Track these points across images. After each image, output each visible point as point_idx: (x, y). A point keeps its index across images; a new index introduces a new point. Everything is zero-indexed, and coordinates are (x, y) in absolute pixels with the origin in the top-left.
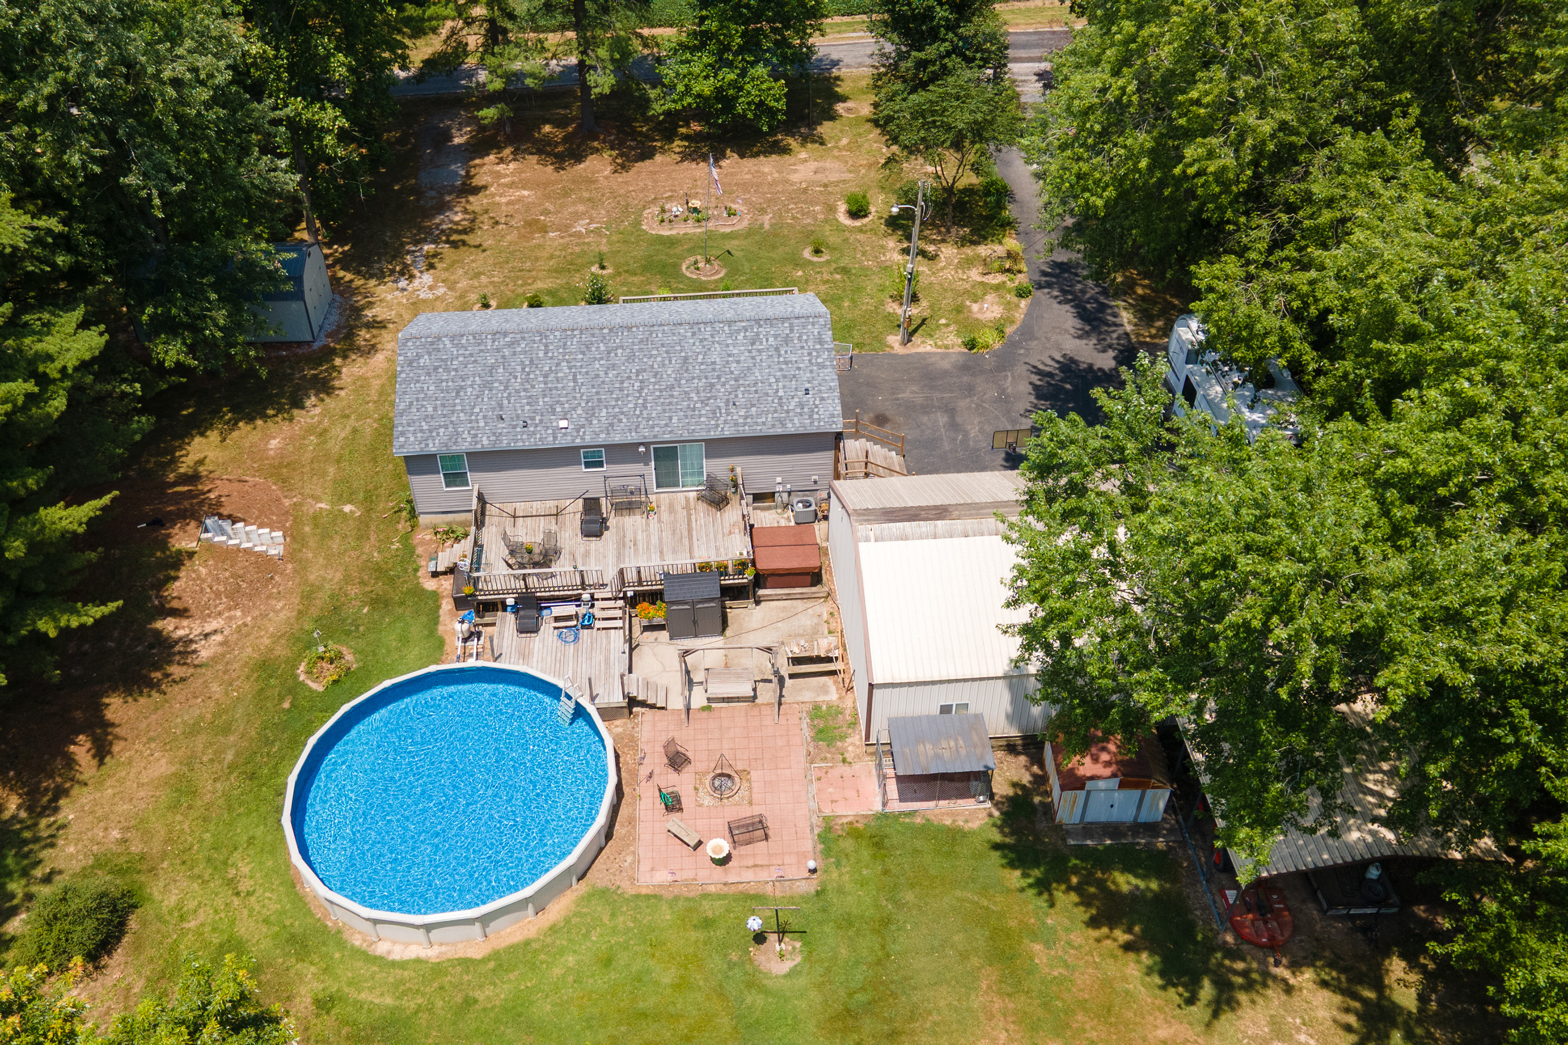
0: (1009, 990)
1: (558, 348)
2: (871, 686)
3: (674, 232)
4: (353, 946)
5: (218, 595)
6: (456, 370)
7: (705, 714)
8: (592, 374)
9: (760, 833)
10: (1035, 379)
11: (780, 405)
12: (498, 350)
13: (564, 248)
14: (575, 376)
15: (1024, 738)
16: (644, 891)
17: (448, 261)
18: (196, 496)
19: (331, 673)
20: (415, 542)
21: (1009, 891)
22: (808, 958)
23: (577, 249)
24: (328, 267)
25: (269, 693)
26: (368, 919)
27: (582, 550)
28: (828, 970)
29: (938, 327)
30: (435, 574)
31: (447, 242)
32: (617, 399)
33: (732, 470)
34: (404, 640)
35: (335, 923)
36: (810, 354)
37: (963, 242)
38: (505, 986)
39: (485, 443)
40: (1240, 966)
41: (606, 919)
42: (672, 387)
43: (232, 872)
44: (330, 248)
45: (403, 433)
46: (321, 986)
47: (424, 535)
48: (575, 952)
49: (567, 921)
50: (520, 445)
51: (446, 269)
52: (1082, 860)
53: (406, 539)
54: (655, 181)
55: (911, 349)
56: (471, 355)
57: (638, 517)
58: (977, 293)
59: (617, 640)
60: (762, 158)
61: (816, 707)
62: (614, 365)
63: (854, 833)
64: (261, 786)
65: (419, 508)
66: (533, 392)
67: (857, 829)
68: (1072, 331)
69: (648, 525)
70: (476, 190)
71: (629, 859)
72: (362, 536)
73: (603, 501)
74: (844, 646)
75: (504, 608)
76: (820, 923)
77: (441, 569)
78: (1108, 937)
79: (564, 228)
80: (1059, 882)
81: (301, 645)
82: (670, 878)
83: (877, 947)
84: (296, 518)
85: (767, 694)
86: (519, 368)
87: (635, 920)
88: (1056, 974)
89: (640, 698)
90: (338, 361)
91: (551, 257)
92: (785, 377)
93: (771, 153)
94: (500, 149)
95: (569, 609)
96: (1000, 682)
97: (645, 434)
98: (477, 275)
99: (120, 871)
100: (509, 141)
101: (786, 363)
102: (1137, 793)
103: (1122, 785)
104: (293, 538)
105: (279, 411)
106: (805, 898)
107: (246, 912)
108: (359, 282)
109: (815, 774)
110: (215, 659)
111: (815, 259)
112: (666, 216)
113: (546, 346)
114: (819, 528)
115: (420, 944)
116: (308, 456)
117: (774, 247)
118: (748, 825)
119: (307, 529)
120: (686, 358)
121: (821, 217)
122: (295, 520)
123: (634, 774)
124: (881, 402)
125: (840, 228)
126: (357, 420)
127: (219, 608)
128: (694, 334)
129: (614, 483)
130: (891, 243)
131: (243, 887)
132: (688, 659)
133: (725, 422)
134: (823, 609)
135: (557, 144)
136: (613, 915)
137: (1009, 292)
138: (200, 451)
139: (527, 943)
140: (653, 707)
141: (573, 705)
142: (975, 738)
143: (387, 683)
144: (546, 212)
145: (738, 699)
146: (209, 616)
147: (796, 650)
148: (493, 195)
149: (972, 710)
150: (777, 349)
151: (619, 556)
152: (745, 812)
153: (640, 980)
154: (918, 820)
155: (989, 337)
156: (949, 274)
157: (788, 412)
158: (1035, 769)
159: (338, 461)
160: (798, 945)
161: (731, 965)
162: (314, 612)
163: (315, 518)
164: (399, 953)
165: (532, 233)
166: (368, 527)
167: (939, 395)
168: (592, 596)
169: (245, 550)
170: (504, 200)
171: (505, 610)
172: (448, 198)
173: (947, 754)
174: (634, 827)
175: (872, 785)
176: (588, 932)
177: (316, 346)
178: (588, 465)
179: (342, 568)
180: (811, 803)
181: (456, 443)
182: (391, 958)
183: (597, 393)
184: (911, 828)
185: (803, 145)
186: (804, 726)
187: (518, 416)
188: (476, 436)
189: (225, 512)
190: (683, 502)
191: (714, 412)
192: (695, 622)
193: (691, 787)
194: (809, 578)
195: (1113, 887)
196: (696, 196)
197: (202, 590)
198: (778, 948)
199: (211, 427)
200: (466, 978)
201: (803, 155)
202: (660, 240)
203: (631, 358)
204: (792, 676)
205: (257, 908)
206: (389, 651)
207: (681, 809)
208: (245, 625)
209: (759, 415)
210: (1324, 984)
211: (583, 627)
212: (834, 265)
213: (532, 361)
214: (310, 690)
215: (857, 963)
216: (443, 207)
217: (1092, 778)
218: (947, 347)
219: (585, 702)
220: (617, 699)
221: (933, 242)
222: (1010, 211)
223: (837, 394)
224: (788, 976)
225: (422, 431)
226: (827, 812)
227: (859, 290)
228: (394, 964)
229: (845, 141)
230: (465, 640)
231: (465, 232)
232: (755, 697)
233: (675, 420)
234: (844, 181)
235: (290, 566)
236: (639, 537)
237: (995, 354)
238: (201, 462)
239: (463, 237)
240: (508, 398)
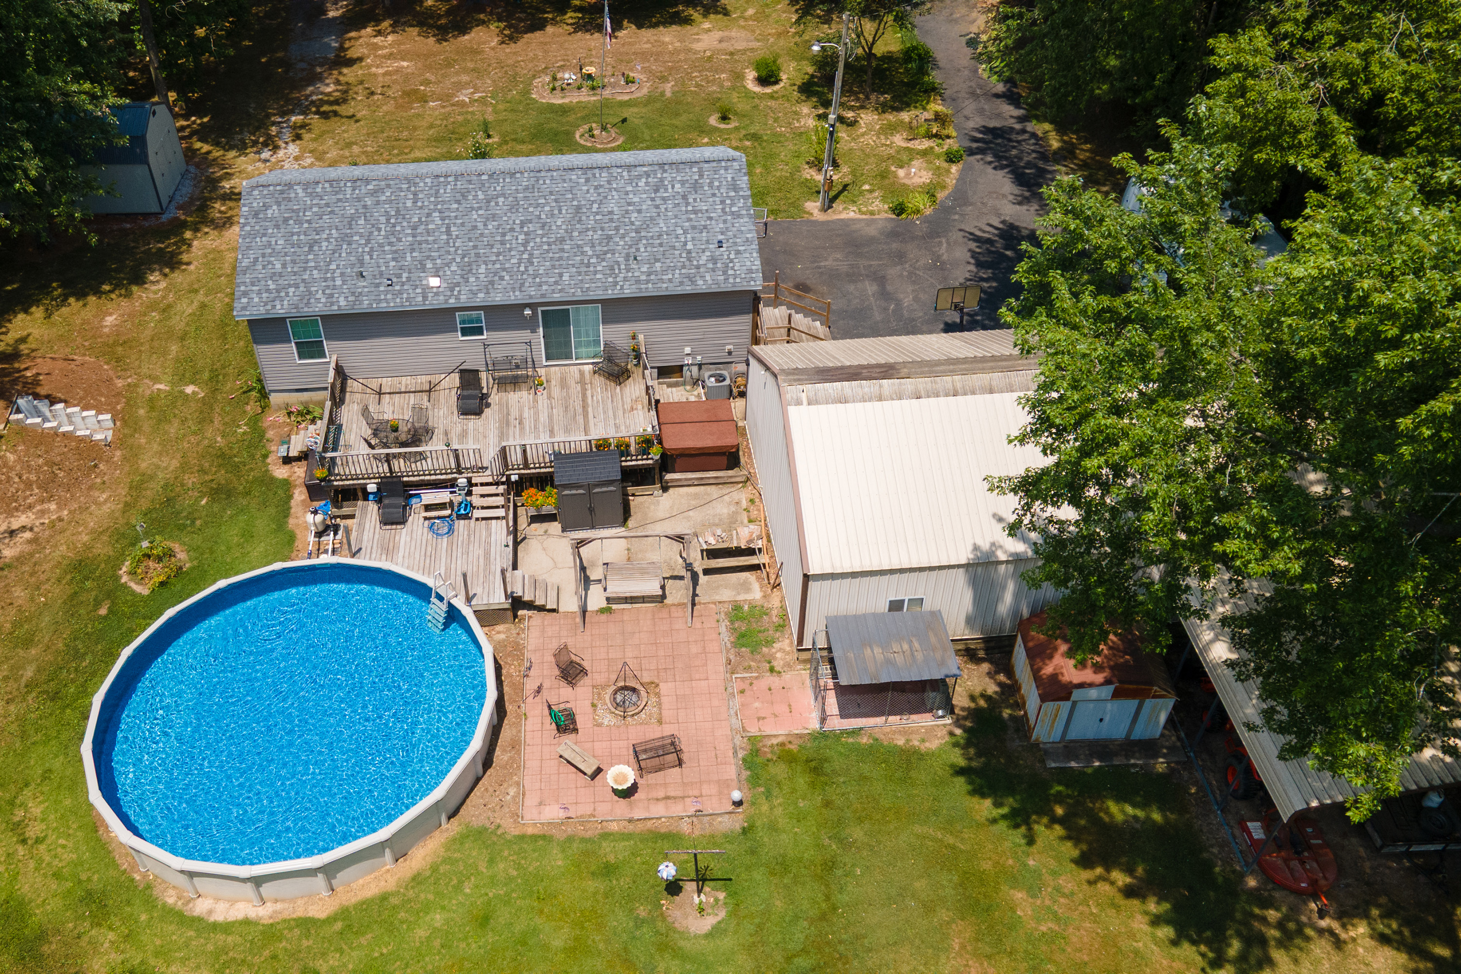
0: (988, 950)
1: (429, 196)
2: (806, 578)
3: (566, 101)
4: (164, 905)
5: (29, 485)
6: (309, 222)
7: (604, 617)
8: (469, 226)
9: (672, 757)
10: (973, 245)
11: (689, 259)
12: (359, 199)
13: (446, 117)
14: (448, 228)
15: (987, 640)
16: (530, 831)
17: (317, 131)
18: (9, 374)
19: (158, 572)
20: (266, 424)
21: (979, 825)
22: (734, 913)
23: (460, 118)
24: (182, 138)
25: (83, 597)
26: (182, 872)
27: (459, 429)
28: (760, 927)
29: (861, 193)
30: (287, 460)
31: (316, 113)
32: (498, 254)
33: (634, 338)
34: (248, 535)
35: (145, 876)
36: (723, 202)
37: (884, 108)
38: (354, 954)
39: (342, 304)
40: (1273, 915)
41: (483, 867)
42: (562, 240)
43: (20, 813)
44: (187, 119)
45: (245, 294)
46: (120, 958)
47: (275, 418)
48: (443, 908)
49: (434, 868)
50: (383, 307)
51: (314, 140)
52: (1067, 786)
53: (255, 421)
54: (546, 52)
55: (832, 216)
56: (327, 205)
57: (524, 393)
58: (904, 158)
59: (499, 532)
60: (661, 28)
61: (737, 607)
62: (494, 215)
63: (786, 756)
64: (64, 708)
65: (270, 385)
66: (400, 246)
67: (789, 752)
68: (1011, 198)
69: (536, 401)
70: (350, 62)
71: (512, 791)
72: (204, 419)
73: (483, 376)
74: (768, 537)
75: (366, 496)
76: (748, 868)
77: (293, 453)
78: (1105, 879)
79: (445, 98)
80: (1040, 813)
81: (126, 542)
82: (562, 814)
83: (820, 897)
84: (129, 400)
85: (678, 593)
86: (383, 219)
87: (518, 867)
88: (1043, 928)
89: (526, 598)
90: (188, 235)
91: (431, 126)
92: (694, 228)
93: (671, 24)
94: (378, 22)
95: (443, 496)
96: (961, 570)
97: (532, 294)
98: (349, 145)
100: (387, 15)
101: (695, 212)
102: (1133, 704)
103: (1117, 695)
104: (124, 422)
105: (117, 286)
106: (728, 837)
107: (32, 864)
108: (217, 153)
109: (736, 686)
110: (20, 559)
111: (722, 126)
112: (558, 84)
113: (415, 194)
114: (737, 405)
115: (249, 901)
116: (148, 333)
117: (677, 115)
118: (656, 749)
119: (142, 412)
120: (578, 208)
121: (728, 84)
122: (127, 403)
123: (519, 688)
124: (801, 270)
125: (749, 95)
126: (207, 295)
127: (30, 500)
128: (587, 180)
129: (498, 353)
130: (805, 109)
131: (32, 832)
132: (583, 551)
133: (625, 279)
134: (742, 496)
135: (440, 17)
136: (491, 861)
137: (938, 157)
138: (22, 328)
139: (384, 898)
140: (541, 609)
141: (444, 607)
142: (933, 639)
143: (222, 584)
144: (426, 83)
145: (643, 599)
146: (17, 509)
147: (712, 540)
148: (369, 67)
149: (927, 606)
150: (684, 197)
151: (502, 436)
152: (654, 732)
153: (524, 943)
154: (865, 740)
155: (919, 201)
156: (870, 140)
157: (698, 267)
158: (1002, 677)
159: (182, 339)
160: (721, 896)
161: (639, 923)
162: (144, 504)
163: (151, 399)
164: (222, 913)
165: (412, 102)
166: (211, 408)
167: (867, 263)
168: (469, 480)
169: (64, 434)
170: (381, 71)
171: (366, 499)
172: (319, 70)
173: (899, 659)
174: (519, 752)
175: (807, 698)
176: (461, 882)
177: (164, 218)
178: (465, 332)
179: (179, 456)
180: (734, 720)
181: (308, 304)
182: (212, 919)
183: (475, 247)
184: (857, 749)
185: (705, 15)
186: (723, 629)
187: (381, 274)
188: (331, 296)
189: (42, 391)
190: (577, 375)
191: (612, 269)
192: (591, 510)
193: (588, 703)
194: (724, 460)
195: (1107, 819)
196: (591, 64)
197: (9, 479)
198: (696, 900)
199: (37, 303)
200: (305, 943)
201: (707, 25)
202: (552, 108)
203: (514, 207)
204: (707, 572)
205: (47, 859)
206: (229, 549)
207: (575, 730)
208: (60, 519)
209: (664, 271)
210: (1383, 939)
211: (460, 517)
212: (743, 132)
213: (398, 211)
214: (133, 593)
215: (796, 917)
216: (315, 78)
217: (1081, 686)
218: (872, 213)
219: (459, 603)
220: (498, 599)
221: (851, 108)
222: (935, 76)
223: (755, 246)
224: (709, 935)
225: (268, 291)
226: (753, 731)
227: (772, 156)
228: (215, 927)
229: (751, 12)
230: (319, 534)
231: (337, 102)
232: (663, 597)
233: (566, 277)
234: (752, 50)
235: (118, 453)
236: (526, 415)
237: (926, 220)
238: (23, 340)
239: (335, 108)
240: (370, 253)
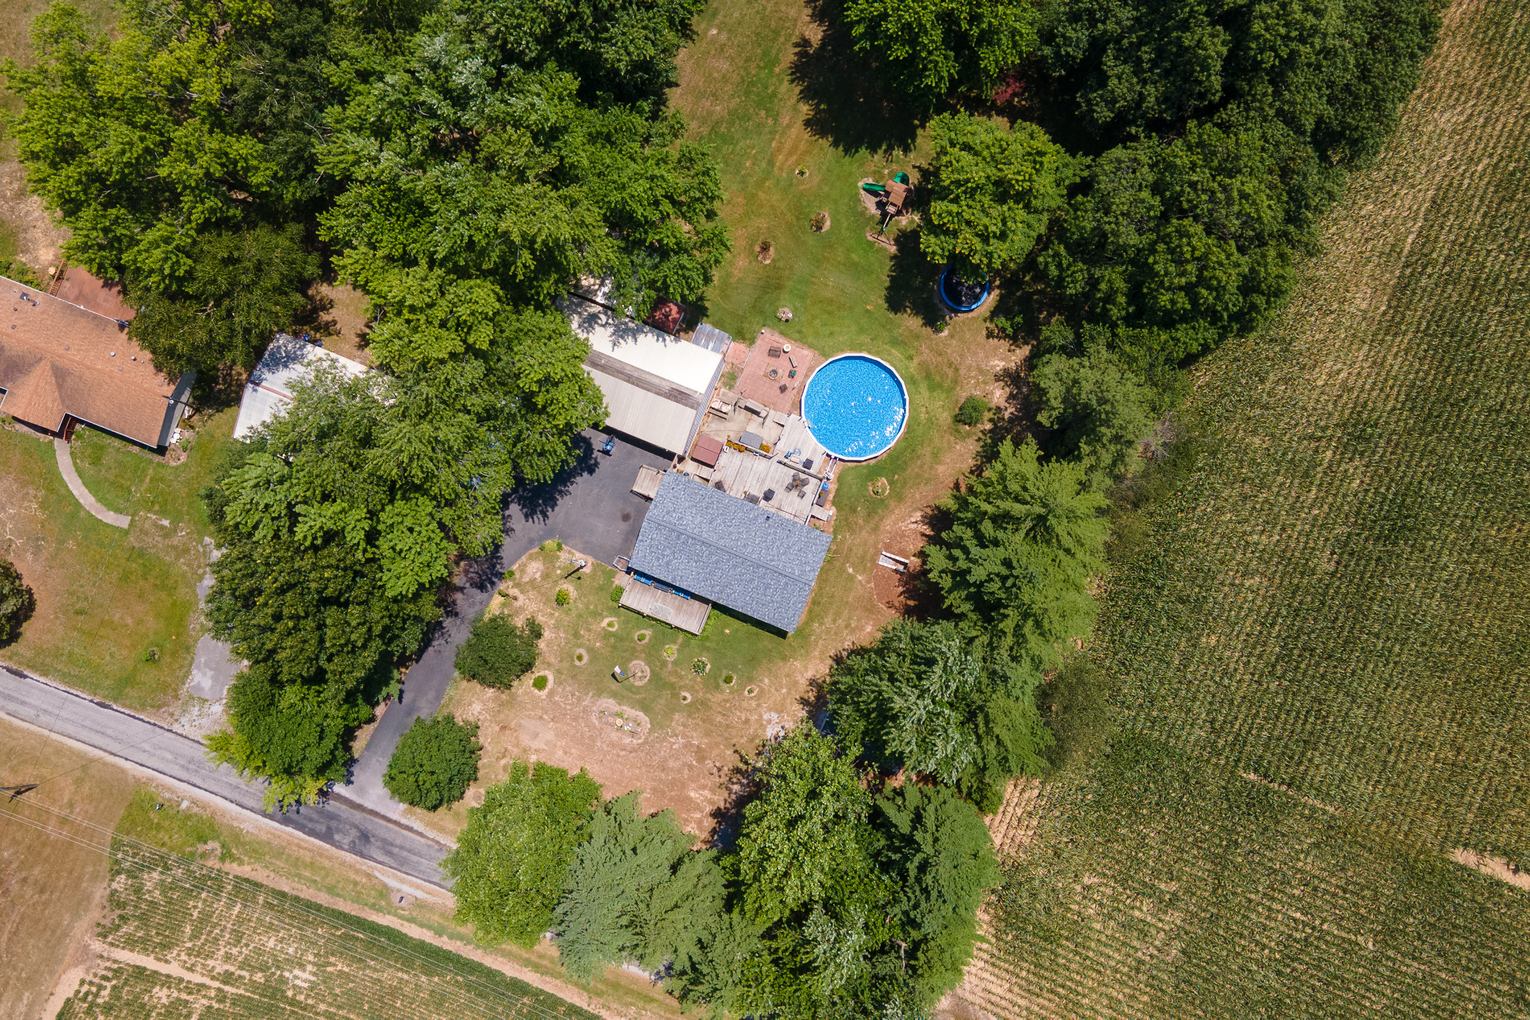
22: (777, 308)
28: (774, 302)
63: (744, 339)
72: (850, 551)
76: (768, 317)
82: (802, 354)
83: (758, 303)
99: (957, 431)
106: (768, 327)
109: (746, 361)
110: (915, 510)
136: (822, 345)
146: (914, 530)
152: (773, 360)
153: (825, 324)
160: (778, 314)
161: (799, 317)
162: (877, 518)
163: (864, 571)
179: (861, 537)
208: (901, 522)
215: (766, 301)
224: (785, 306)
